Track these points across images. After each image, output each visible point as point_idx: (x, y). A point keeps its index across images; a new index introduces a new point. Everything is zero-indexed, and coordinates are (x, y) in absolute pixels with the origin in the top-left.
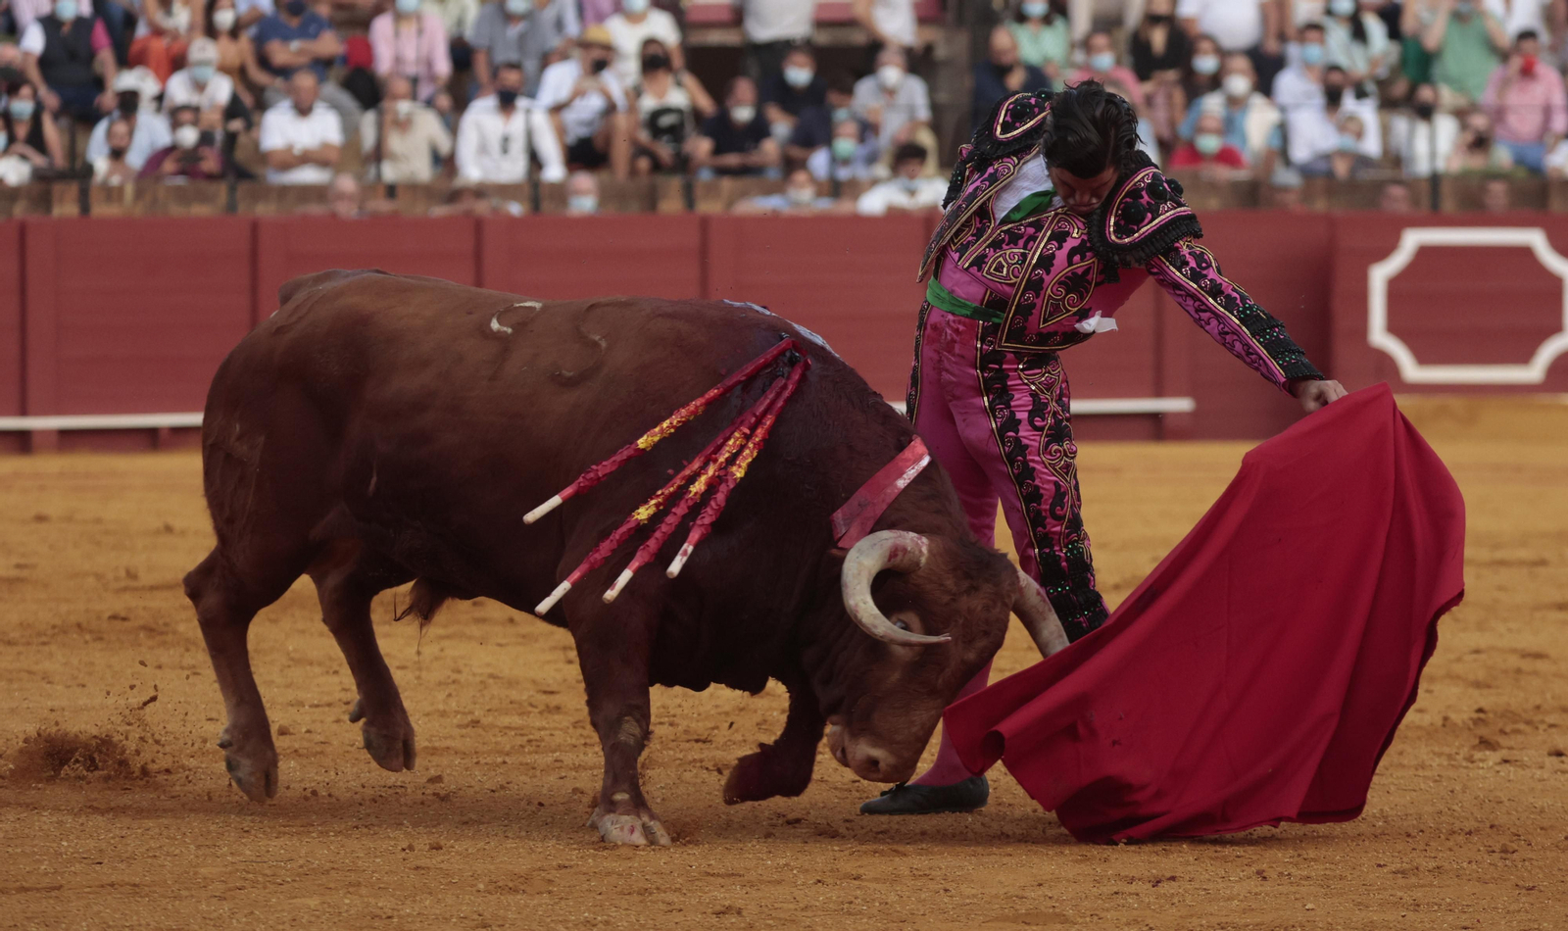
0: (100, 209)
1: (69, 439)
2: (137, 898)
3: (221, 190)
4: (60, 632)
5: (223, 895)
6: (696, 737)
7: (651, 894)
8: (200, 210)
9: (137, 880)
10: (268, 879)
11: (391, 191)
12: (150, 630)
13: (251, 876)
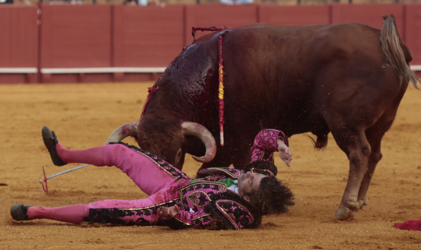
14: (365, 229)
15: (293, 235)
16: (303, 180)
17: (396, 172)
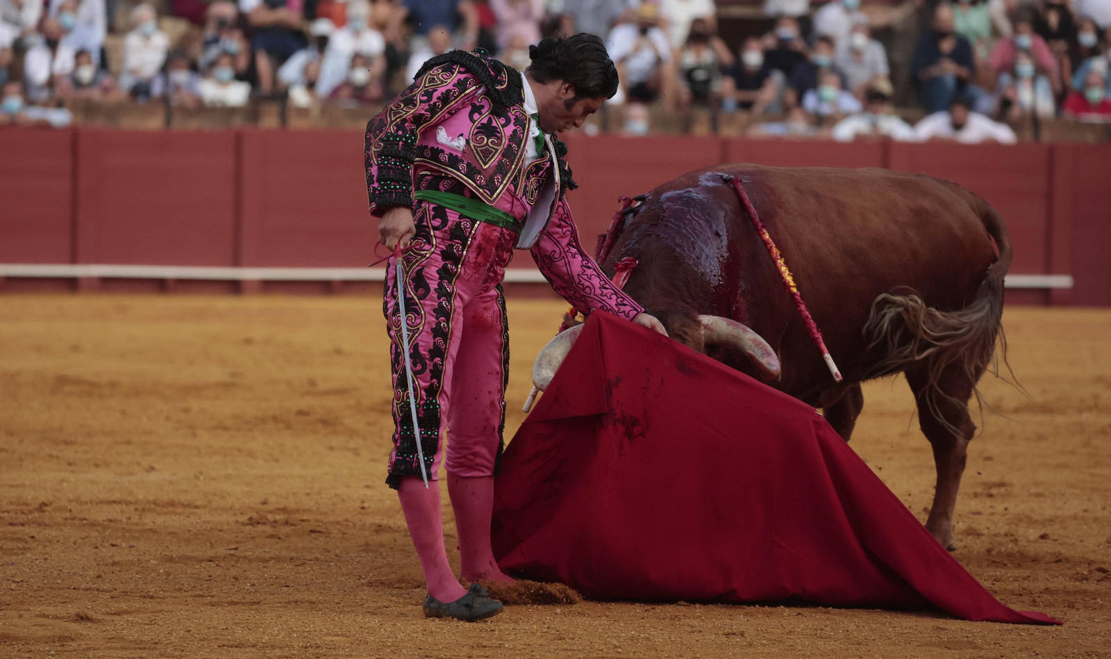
0: (296, 123)
1: (268, 286)
2: (313, 612)
4: (260, 422)
5: (375, 611)
7: (679, 619)
9: (314, 599)
10: (406, 601)
12: (325, 422)
14: (290, 630)
15: (131, 641)
16: (160, 520)
17: (366, 505)
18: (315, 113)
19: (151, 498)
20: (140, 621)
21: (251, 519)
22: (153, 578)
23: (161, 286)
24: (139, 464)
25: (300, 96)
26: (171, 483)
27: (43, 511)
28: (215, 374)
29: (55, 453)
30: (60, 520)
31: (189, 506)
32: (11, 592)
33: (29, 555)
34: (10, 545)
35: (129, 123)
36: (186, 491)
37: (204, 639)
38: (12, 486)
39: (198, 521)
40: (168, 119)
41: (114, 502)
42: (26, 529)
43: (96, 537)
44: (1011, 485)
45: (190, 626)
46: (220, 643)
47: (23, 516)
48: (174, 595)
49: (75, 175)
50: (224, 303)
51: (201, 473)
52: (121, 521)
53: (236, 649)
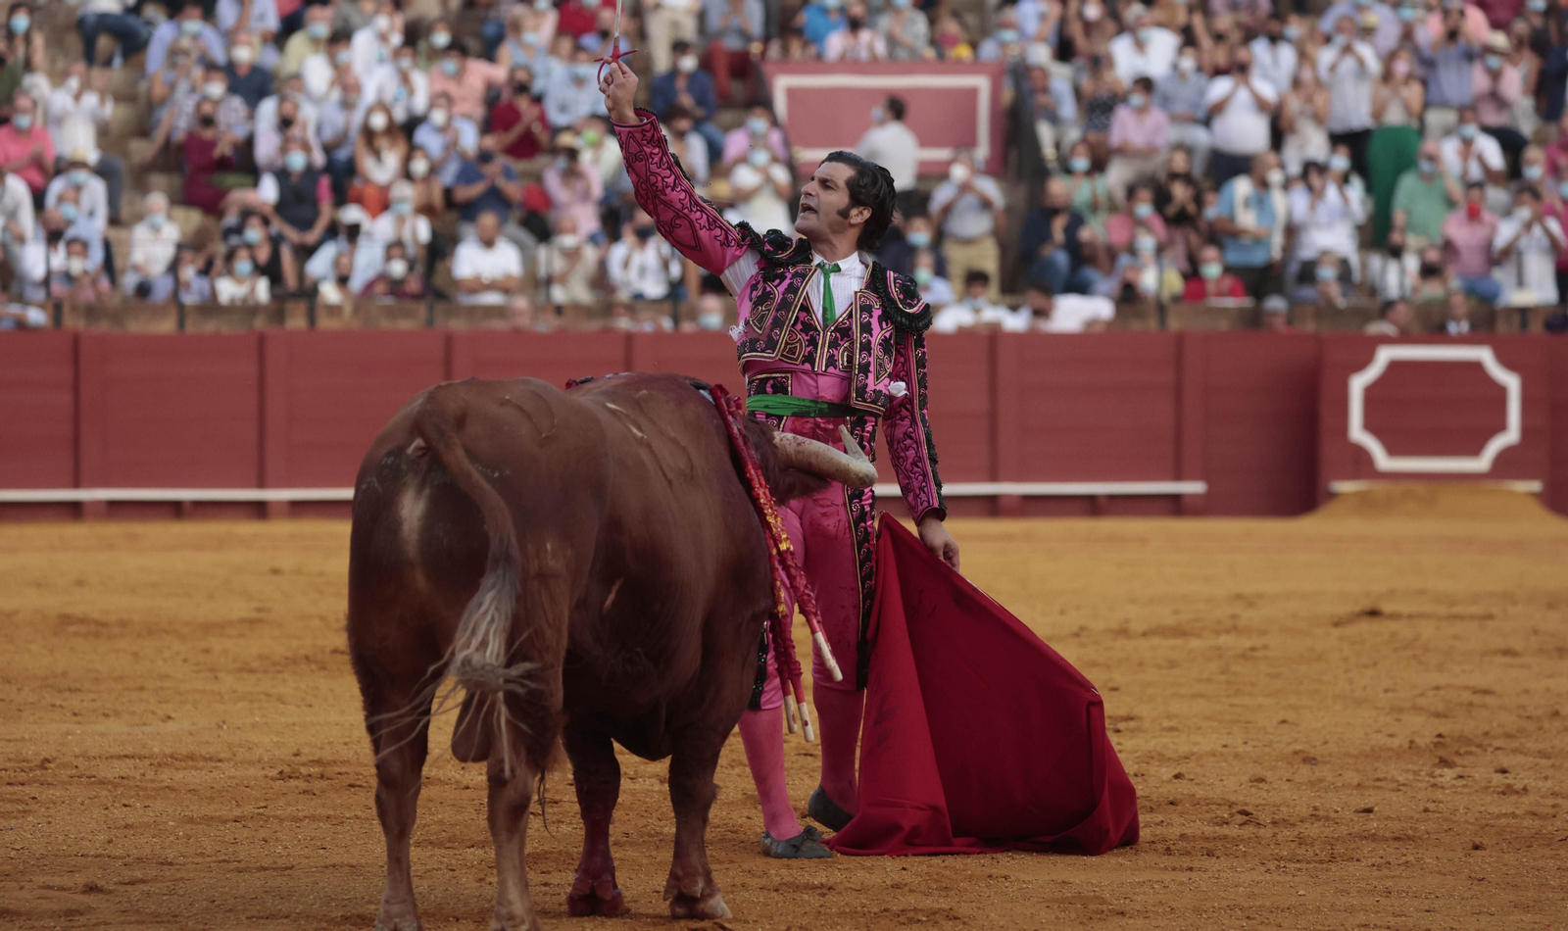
0: (325, 323)
1: (298, 508)
3: (421, 309)
4: (292, 661)
6: (803, 752)
8: (405, 325)
9: (354, 862)
11: (559, 310)
13: (445, 860)
18: (348, 310)
19: (168, 751)
20: (157, 891)
21: (281, 772)
22: (172, 842)
23: (176, 510)
24: (154, 713)
25: (330, 293)
26: (191, 734)
27: (46, 769)
28: (240, 609)
29: (58, 703)
30: (66, 779)
31: (211, 759)
32: (10, 861)
33: (30, 819)
34: (9, 807)
35: (136, 326)
36: (208, 743)
37: (230, 911)
38: (9, 741)
39: (222, 776)
40: (181, 323)
41: (126, 756)
42: (27, 789)
43: (106, 797)
44: (1140, 718)
45: (214, 896)
46: (248, 914)
47: (23, 774)
48: (196, 860)
49: (76, 389)
50: (247, 528)
51: (224, 722)
52: (134, 778)
53: (266, 922)
